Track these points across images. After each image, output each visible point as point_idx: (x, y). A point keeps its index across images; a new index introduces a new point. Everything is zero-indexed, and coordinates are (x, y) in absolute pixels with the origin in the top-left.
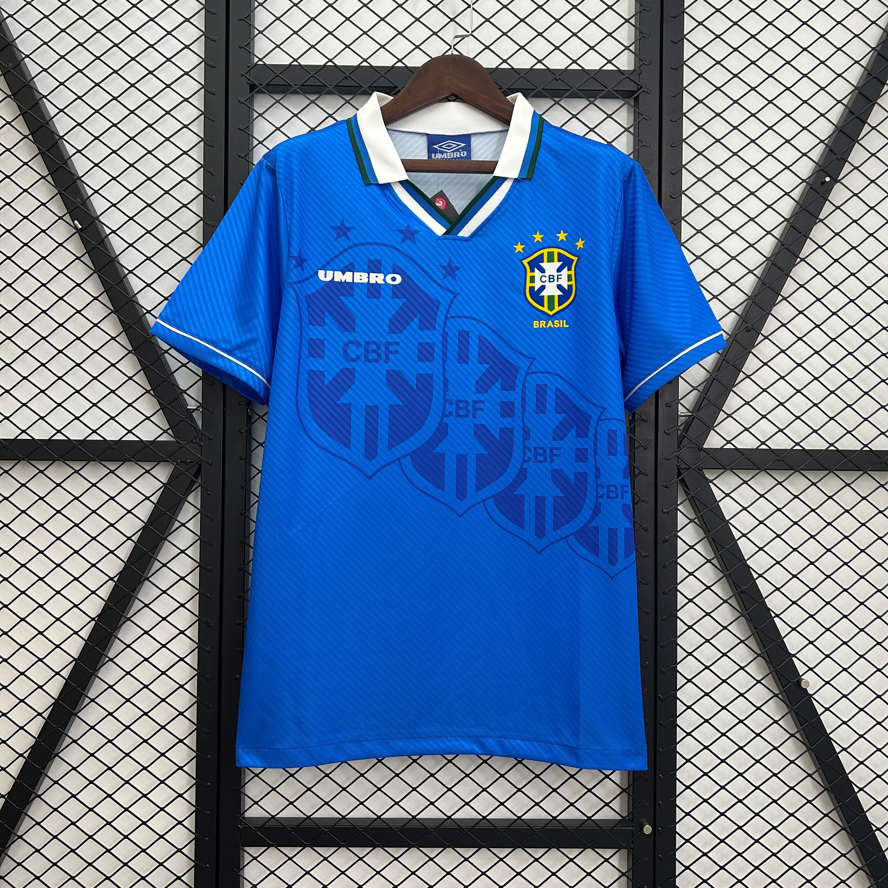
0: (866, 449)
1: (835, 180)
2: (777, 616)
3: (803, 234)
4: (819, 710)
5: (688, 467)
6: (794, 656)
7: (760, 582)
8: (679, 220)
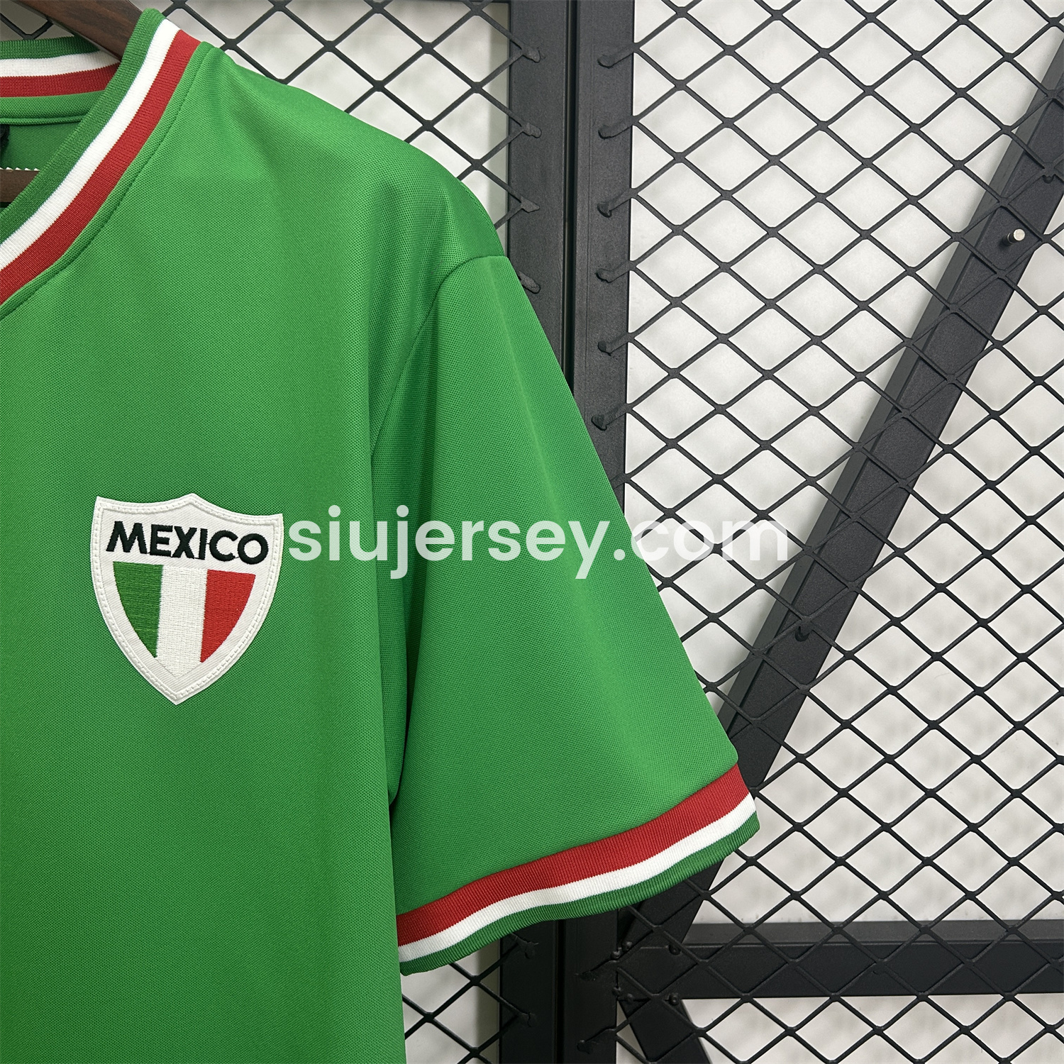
1: (1038, 238)
3: (951, 379)
8: (620, 343)
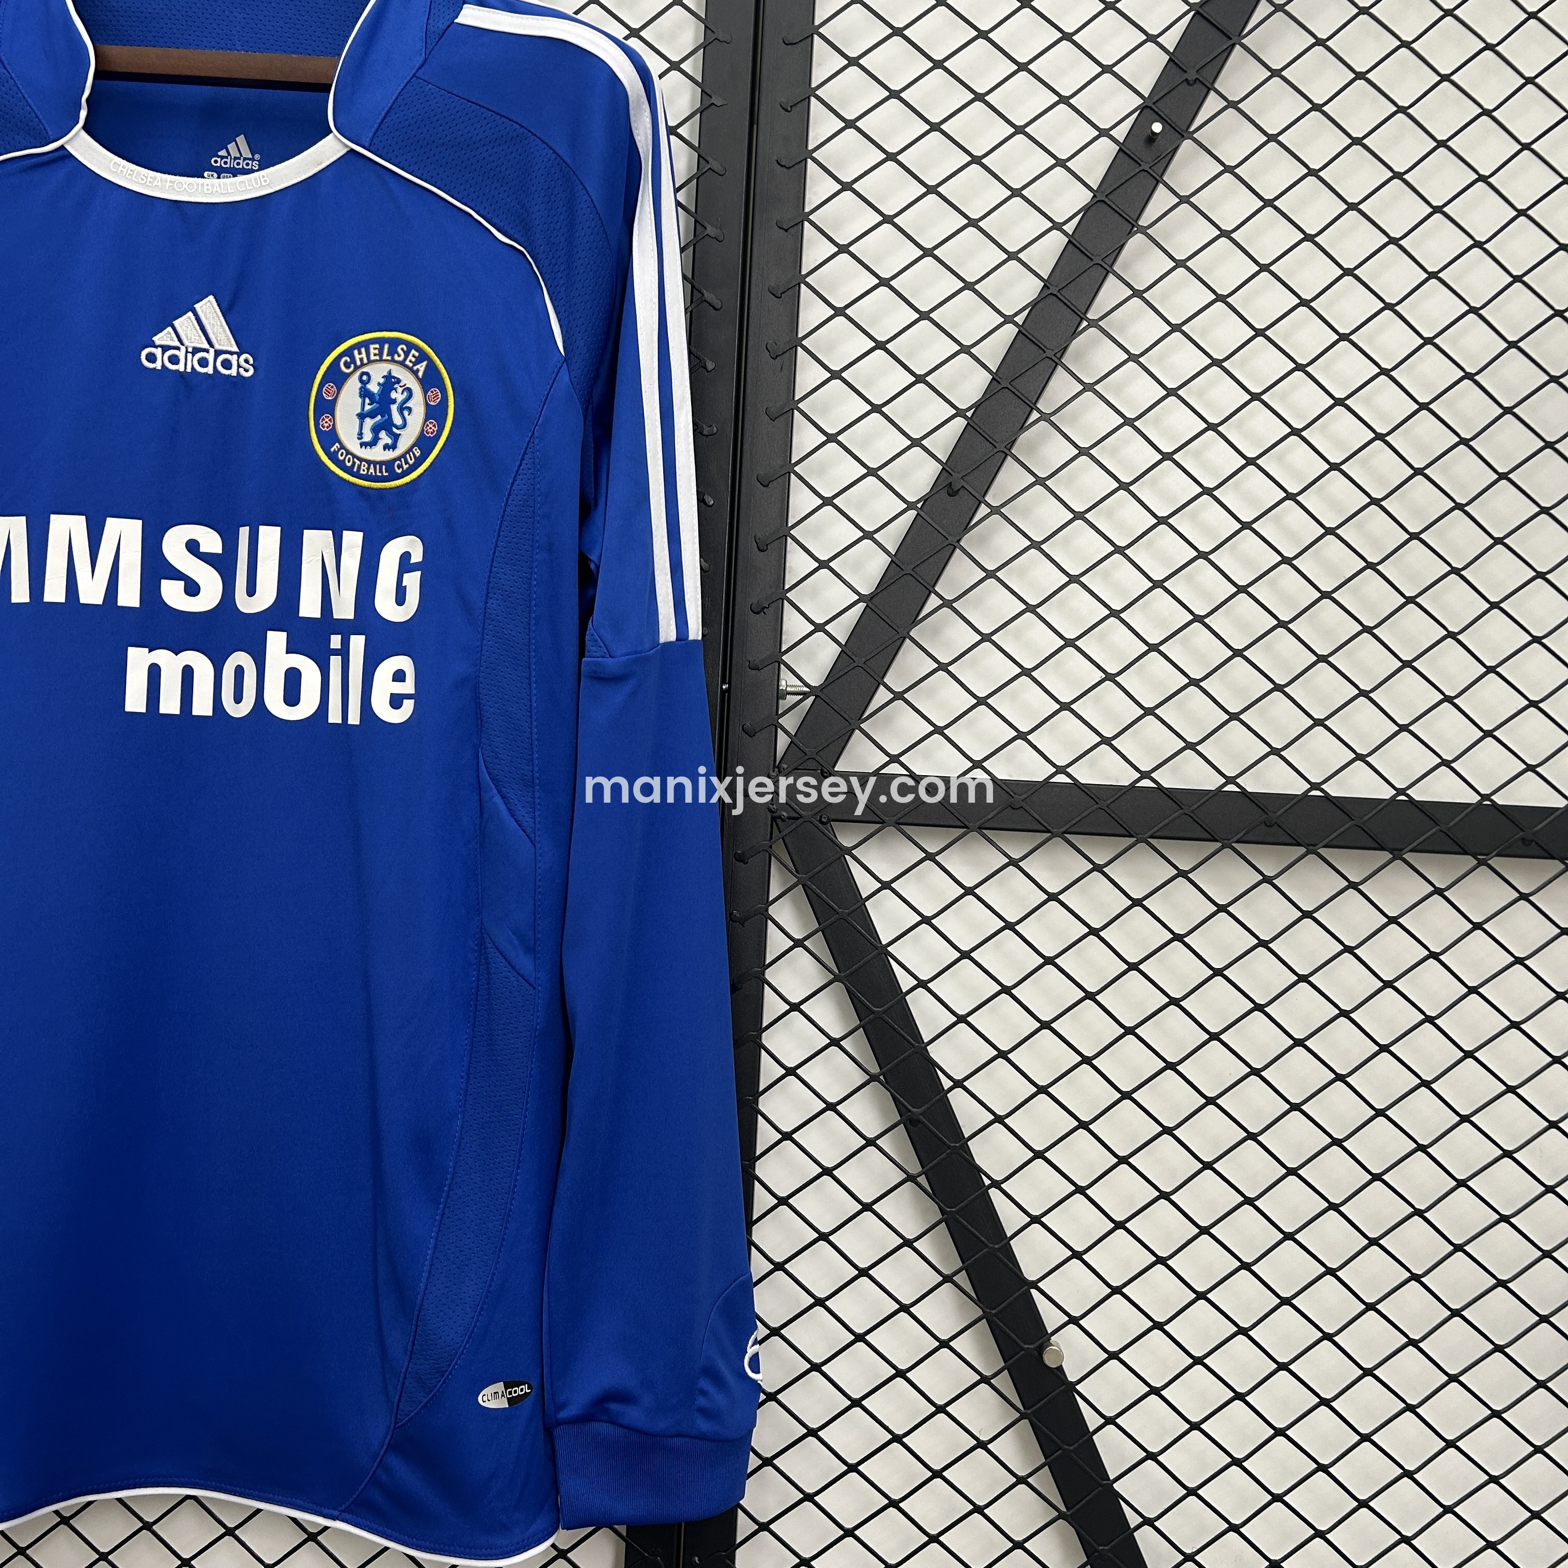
0: (1231, 788)
1: (1180, 133)
2: (996, 1184)
3: (1099, 261)
4: (1092, 1420)
5: (797, 816)
6: (1034, 1285)
7: (958, 1100)
8: (799, 220)
